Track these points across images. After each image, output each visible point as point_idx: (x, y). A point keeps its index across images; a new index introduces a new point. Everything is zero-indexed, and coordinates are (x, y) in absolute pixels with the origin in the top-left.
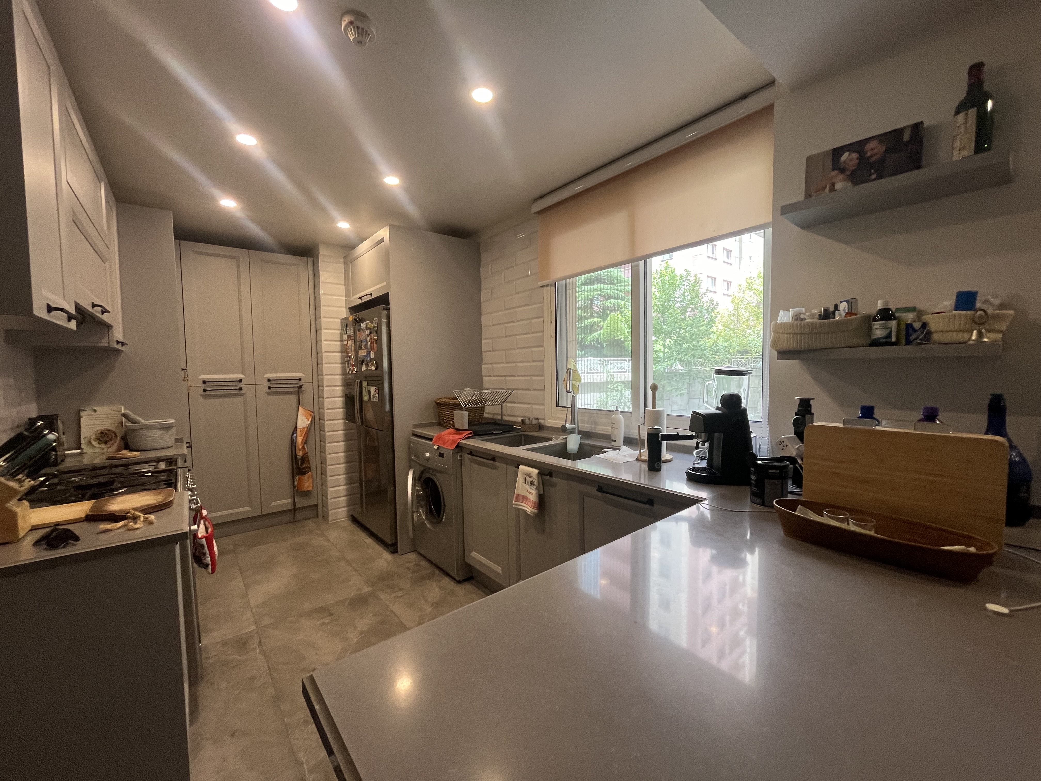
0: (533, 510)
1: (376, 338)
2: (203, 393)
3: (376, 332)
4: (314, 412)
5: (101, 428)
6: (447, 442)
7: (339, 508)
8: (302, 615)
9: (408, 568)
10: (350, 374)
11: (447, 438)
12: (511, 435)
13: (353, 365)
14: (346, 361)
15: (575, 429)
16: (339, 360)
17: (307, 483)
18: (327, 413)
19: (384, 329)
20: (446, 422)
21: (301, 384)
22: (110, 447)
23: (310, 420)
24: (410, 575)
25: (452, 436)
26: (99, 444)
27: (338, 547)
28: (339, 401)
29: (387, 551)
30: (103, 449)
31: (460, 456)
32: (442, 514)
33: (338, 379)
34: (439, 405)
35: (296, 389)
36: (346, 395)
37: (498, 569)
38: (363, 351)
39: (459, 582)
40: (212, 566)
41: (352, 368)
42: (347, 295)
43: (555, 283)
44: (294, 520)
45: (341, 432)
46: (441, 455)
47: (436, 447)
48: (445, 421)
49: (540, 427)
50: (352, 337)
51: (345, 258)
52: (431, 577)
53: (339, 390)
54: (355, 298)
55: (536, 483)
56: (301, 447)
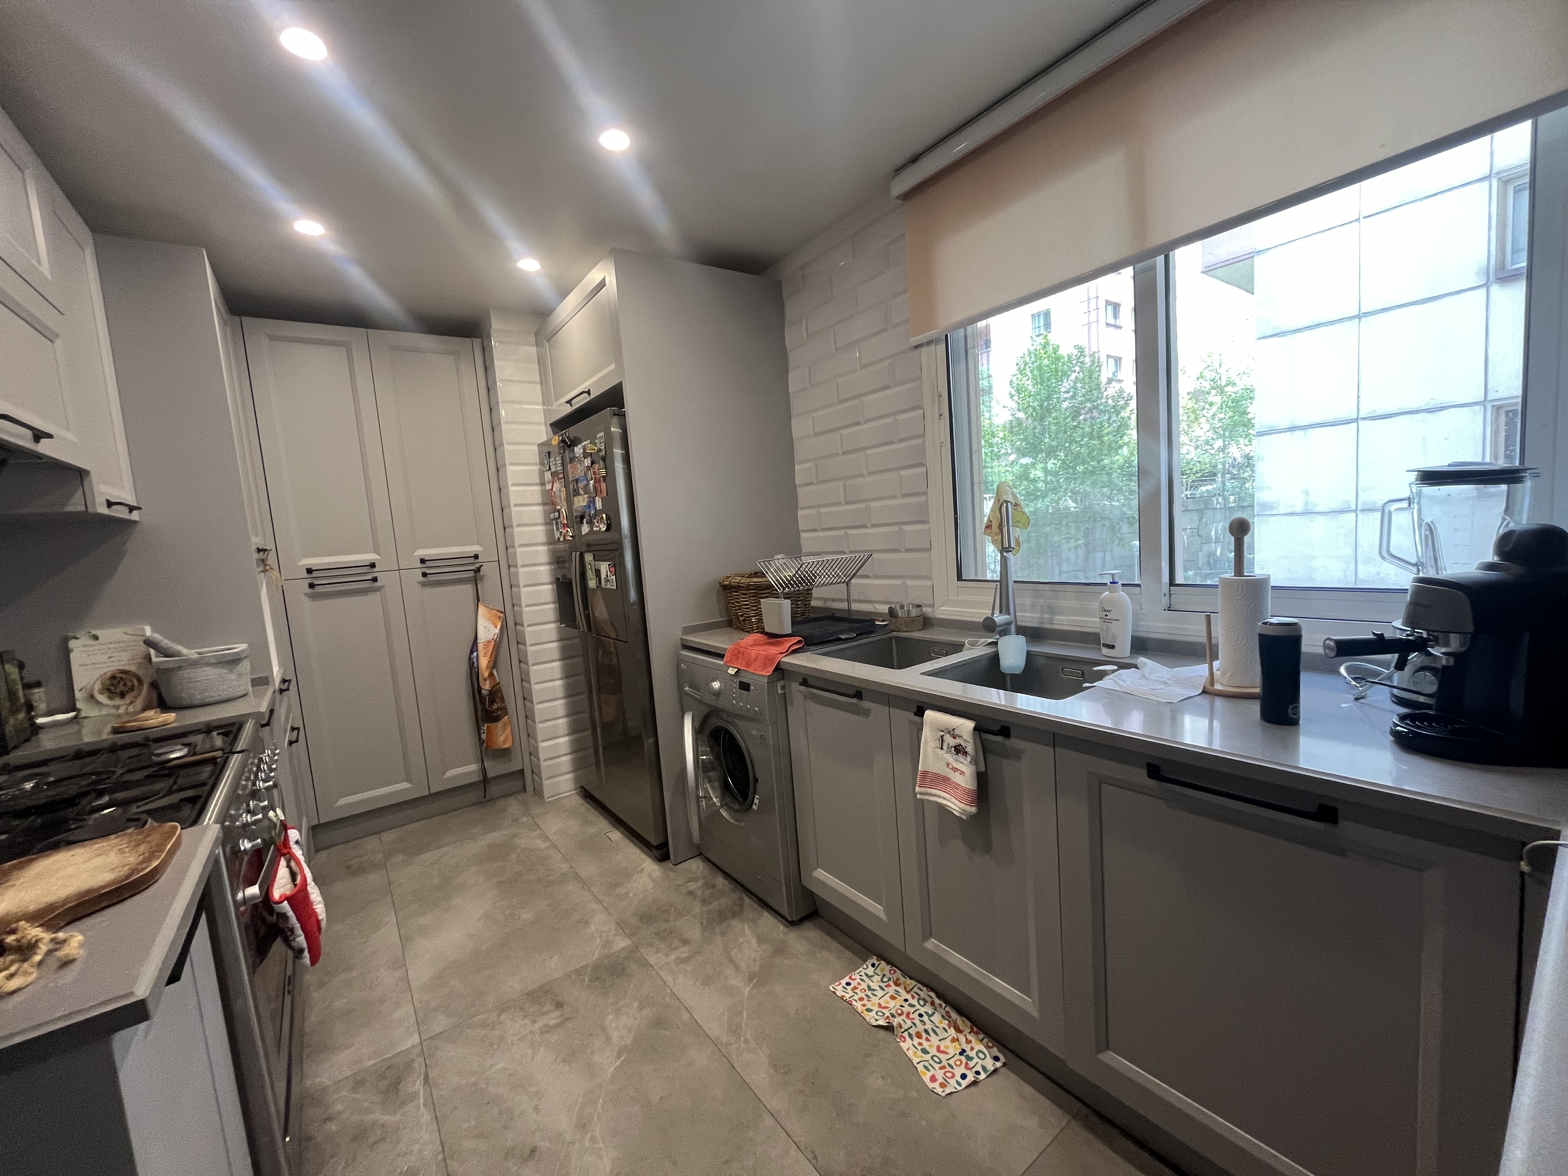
0: (968, 808)
1: (603, 472)
2: (311, 591)
3: (604, 459)
4: (504, 613)
5: (111, 669)
6: (756, 660)
7: (561, 775)
8: (504, 1008)
9: (690, 893)
10: (562, 542)
11: (754, 652)
12: (874, 639)
13: (564, 526)
14: (553, 520)
15: (1009, 624)
16: (540, 519)
17: (503, 736)
18: (528, 613)
19: (618, 452)
20: (744, 621)
21: (478, 565)
22: (131, 703)
23: (499, 627)
24: (697, 909)
25: (764, 648)
26: (110, 698)
27: (562, 850)
28: (547, 591)
29: (651, 857)
30: (117, 707)
31: (783, 687)
32: (751, 794)
33: (542, 553)
34: (727, 589)
35: (472, 574)
36: (558, 579)
37: (878, 909)
38: (580, 498)
39: (792, 924)
40: (309, 952)
41: (564, 531)
42: (546, 402)
43: (947, 336)
44: (486, 799)
45: (555, 645)
46: (744, 686)
47: (732, 671)
48: (741, 619)
49: (927, 622)
50: (562, 476)
51: (536, 333)
52: (737, 912)
53: (544, 572)
54: (560, 405)
55: (970, 749)
56: (486, 675)
